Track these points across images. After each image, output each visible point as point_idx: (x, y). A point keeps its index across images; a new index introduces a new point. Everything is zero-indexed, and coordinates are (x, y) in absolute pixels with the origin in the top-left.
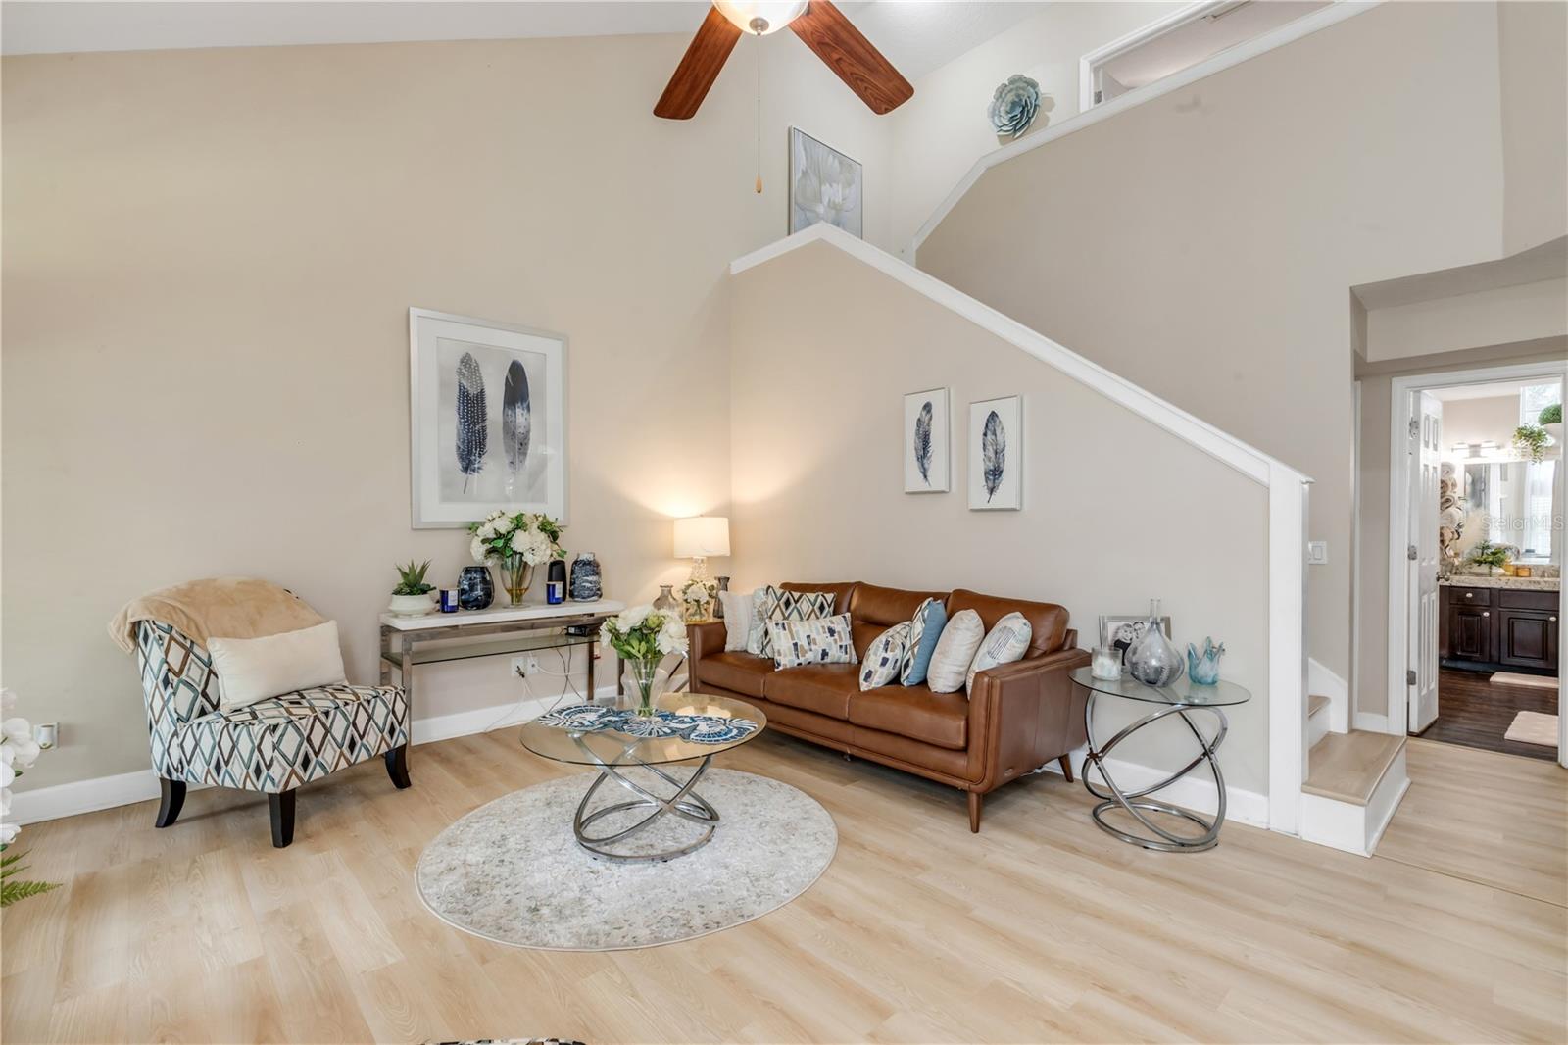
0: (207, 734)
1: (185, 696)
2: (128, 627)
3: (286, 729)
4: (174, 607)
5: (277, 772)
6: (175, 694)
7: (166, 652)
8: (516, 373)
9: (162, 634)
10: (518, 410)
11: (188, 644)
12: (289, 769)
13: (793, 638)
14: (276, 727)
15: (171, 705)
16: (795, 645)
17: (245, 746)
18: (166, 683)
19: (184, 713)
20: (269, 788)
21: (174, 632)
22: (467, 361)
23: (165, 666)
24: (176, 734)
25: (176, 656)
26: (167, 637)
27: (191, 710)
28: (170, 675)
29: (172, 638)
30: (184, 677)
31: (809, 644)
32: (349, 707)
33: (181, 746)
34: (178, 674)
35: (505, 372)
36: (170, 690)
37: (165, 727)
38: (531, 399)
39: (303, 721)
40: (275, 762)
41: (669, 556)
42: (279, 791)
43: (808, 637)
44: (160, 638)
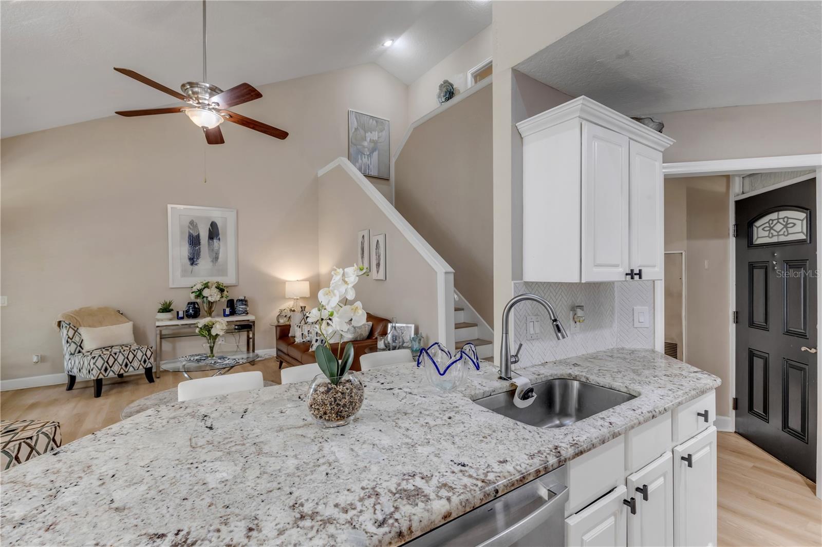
0: (78, 358)
1: (73, 346)
2: (57, 323)
3: (98, 358)
4: (72, 316)
5: (94, 372)
6: (70, 345)
7: (68, 331)
8: (213, 225)
9: (67, 325)
10: (214, 240)
11: (76, 329)
12: (99, 372)
13: (302, 331)
14: (95, 357)
15: (69, 349)
16: (302, 334)
17: (86, 363)
18: (67, 342)
19: (73, 352)
20: (93, 378)
21: (71, 325)
22: (192, 223)
23: (67, 336)
24: (70, 359)
25: (71, 333)
26: (68, 326)
27: (75, 351)
28: (69, 340)
29: (70, 327)
30: (73, 340)
31: (308, 334)
32: (125, 352)
33: (71, 363)
34: (71, 339)
35: (209, 226)
36: (68, 344)
37: (67, 357)
38: (220, 236)
39: (105, 356)
40: (94, 369)
41: (284, 298)
42: (95, 379)
43: (309, 331)
44: (66, 327)
